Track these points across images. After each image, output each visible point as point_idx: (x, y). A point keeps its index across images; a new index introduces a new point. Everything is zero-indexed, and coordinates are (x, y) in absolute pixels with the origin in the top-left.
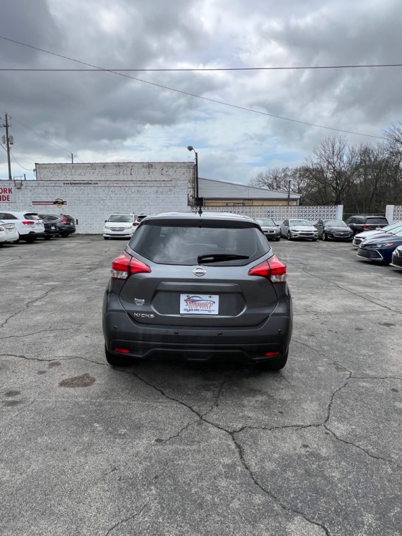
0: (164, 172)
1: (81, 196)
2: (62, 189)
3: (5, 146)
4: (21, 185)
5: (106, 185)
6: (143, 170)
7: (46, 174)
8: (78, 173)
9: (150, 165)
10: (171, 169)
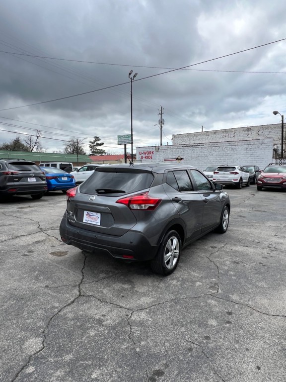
0: (260, 133)
1: (193, 154)
2: (181, 150)
3: (160, 126)
4: (159, 149)
5: (210, 146)
6: (244, 133)
7: (179, 141)
8: (197, 139)
9: (249, 129)
10: (266, 130)
